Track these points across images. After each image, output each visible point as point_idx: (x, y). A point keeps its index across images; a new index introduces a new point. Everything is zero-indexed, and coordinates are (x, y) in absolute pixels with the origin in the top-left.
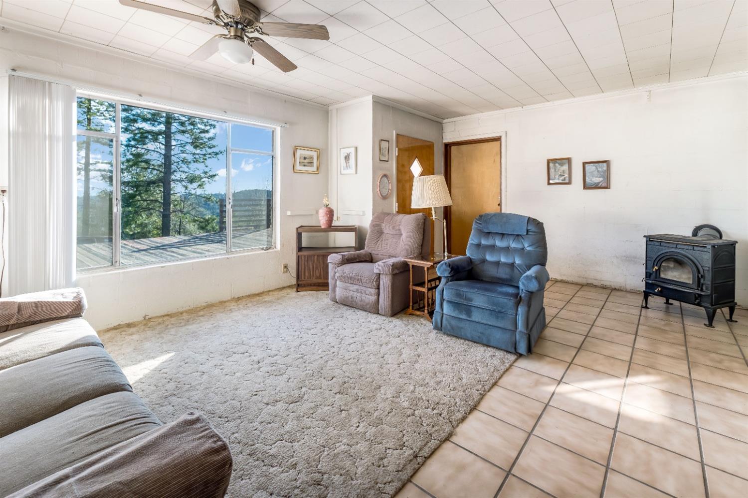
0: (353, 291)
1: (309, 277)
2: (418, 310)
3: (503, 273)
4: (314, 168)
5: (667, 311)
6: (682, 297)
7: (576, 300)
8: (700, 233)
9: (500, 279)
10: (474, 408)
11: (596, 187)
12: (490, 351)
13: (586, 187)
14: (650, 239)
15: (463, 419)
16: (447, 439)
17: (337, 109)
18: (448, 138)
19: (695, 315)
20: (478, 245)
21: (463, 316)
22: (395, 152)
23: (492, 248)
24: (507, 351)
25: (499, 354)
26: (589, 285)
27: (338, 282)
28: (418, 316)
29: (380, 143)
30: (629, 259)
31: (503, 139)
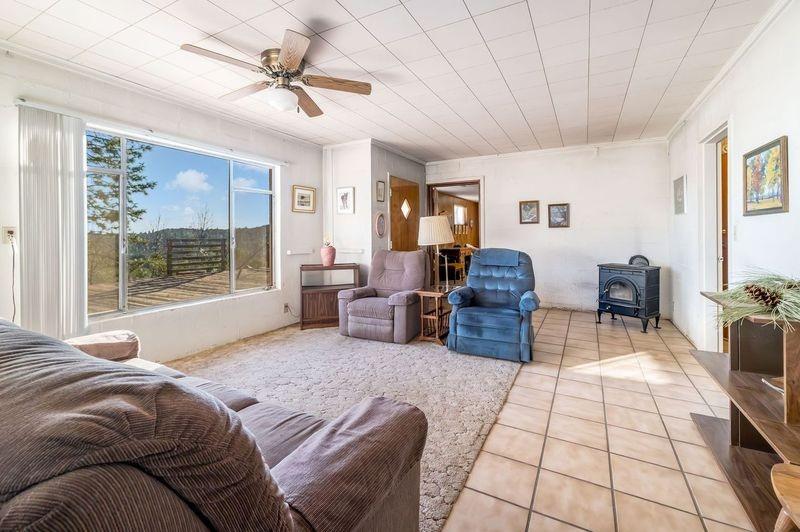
0: (367, 324)
1: (313, 316)
2: (428, 336)
3: (501, 299)
4: (311, 208)
5: (613, 324)
6: (623, 311)
7: (547, 321)
8: (635, 262)
9: (498, 304)
10: (505, 401)
11: (558, 225)
12: (500, 363)
13: (551, 225)
14: (602, 268)
15: (501, 409)
16: (495, 422)
17: (332, 150)
18: (430, 180)
19: (635, 326)
20: (478, 277)
21: (475, 337)
22: (389, 193)
23: (490, 278)
24: (512, 361)
25: (508, 363)
26: (553, 309)
27: (350, 317)
28: (429, 341)
29: (377, 183)
30: (586, 285)
31: (481, 183)
